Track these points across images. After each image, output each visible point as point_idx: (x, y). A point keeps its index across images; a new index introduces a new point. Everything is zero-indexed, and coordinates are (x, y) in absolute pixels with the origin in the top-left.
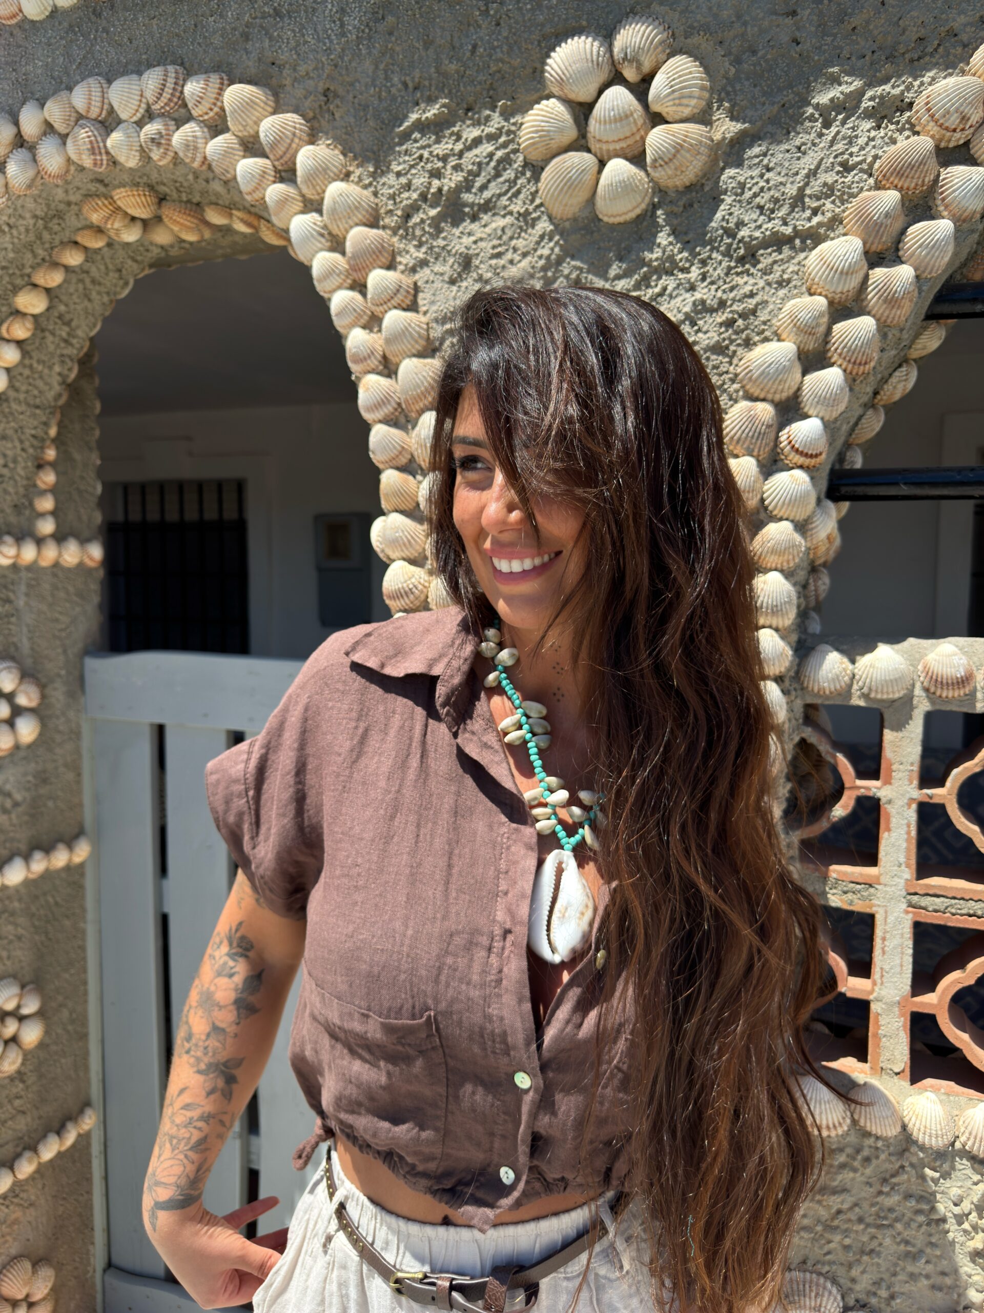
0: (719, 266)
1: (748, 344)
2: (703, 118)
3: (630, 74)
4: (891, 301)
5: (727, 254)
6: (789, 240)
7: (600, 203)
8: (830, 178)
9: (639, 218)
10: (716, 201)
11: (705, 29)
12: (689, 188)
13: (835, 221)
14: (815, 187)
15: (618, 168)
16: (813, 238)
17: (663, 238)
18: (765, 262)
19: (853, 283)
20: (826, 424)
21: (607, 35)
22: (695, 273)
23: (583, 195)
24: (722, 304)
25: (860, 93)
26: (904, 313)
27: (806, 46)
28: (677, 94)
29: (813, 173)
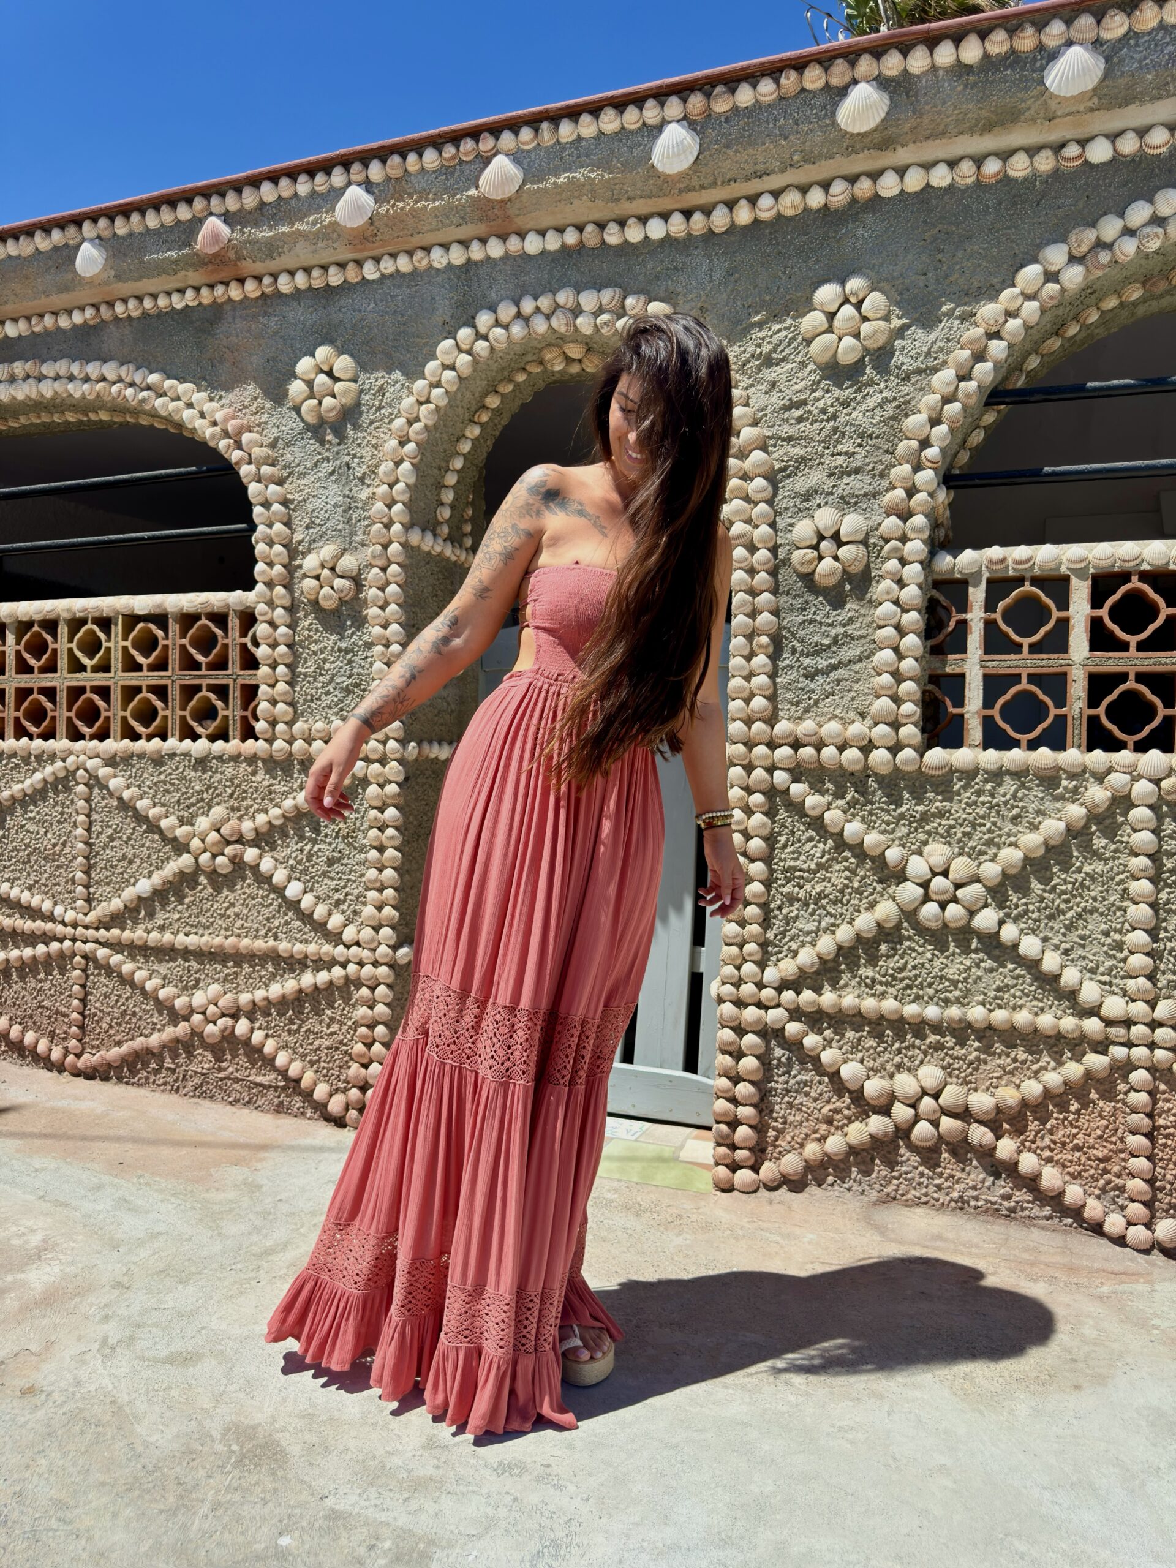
0: (893, 381)
1: (907, 416)
2: (886, 318)
3: (853, 300)
4: (968, 396)
5: (897, 377)
6: (924, 371)
7: (839, 355)
8: (941, 344)
9: (857, 362)
10: (892, 354)
11: (886, 280)
12: (880, 348)
13: (945, 363)
14: (935, 348)
15: (848, 341)
16: (935, 370)
17: (868, 371)
18: (913, 380)
19: (952, 388)
20: (941, 449)
21: (843, 282)
22: (882, 385)
23: (832, 352)
24: (895, 399)
25: (954, 310)
26: (972, 401)
27: (931, 288)
28: (875, 309)
29: (934, 342)
